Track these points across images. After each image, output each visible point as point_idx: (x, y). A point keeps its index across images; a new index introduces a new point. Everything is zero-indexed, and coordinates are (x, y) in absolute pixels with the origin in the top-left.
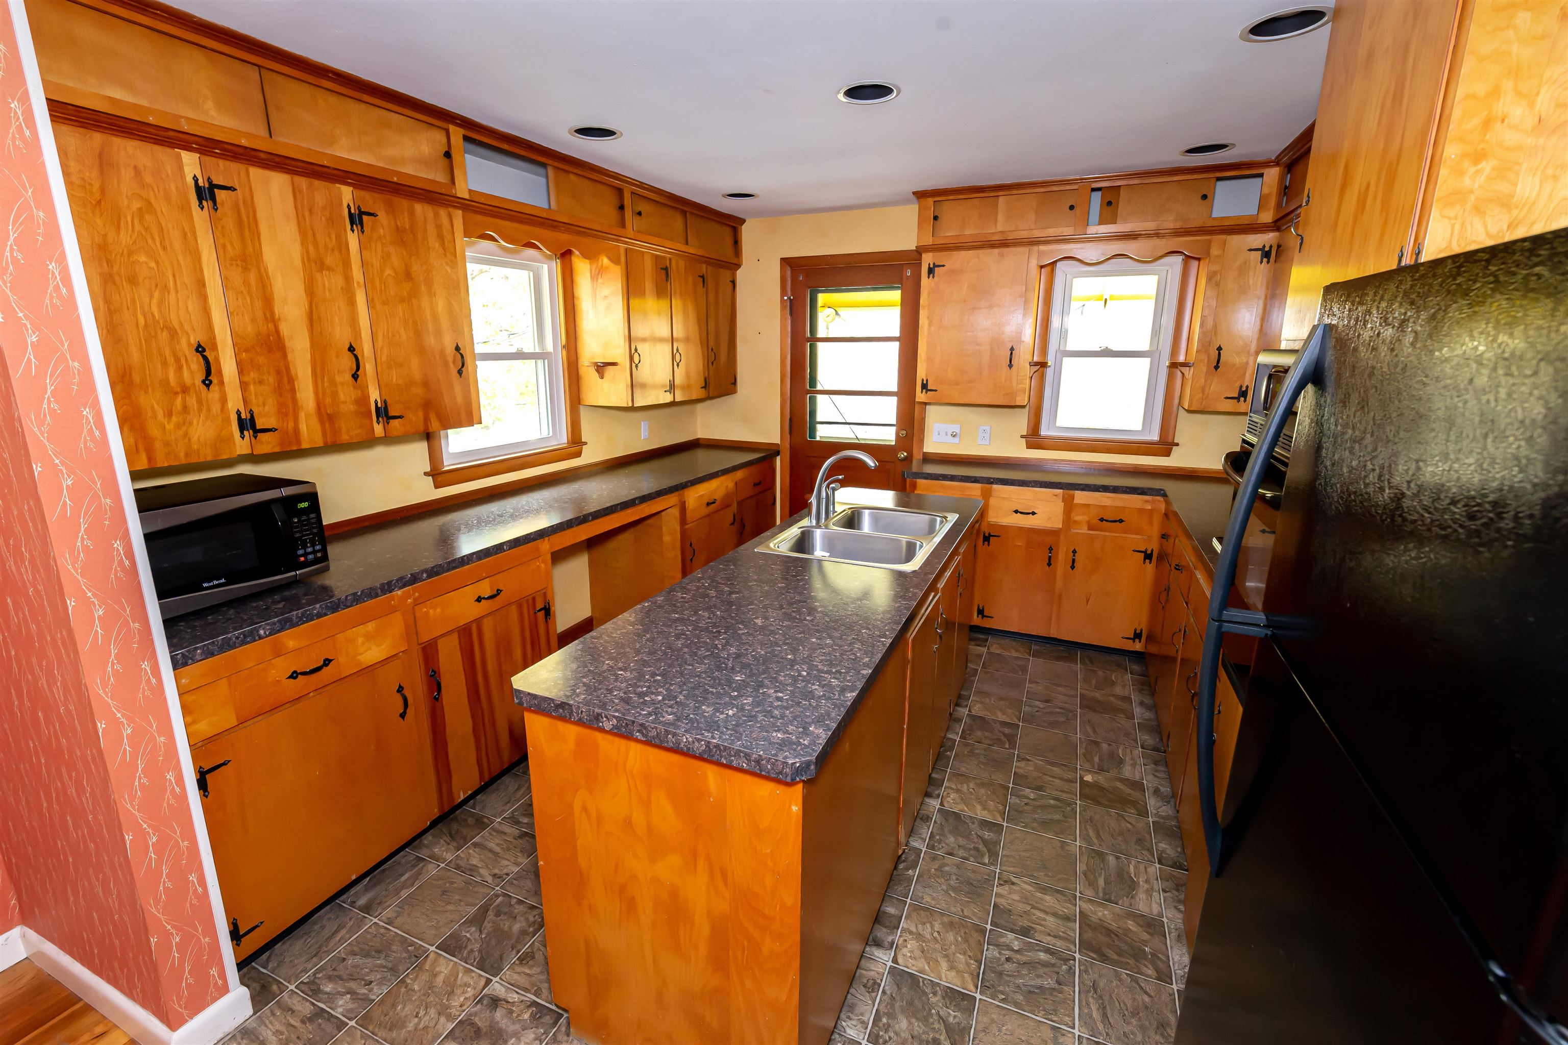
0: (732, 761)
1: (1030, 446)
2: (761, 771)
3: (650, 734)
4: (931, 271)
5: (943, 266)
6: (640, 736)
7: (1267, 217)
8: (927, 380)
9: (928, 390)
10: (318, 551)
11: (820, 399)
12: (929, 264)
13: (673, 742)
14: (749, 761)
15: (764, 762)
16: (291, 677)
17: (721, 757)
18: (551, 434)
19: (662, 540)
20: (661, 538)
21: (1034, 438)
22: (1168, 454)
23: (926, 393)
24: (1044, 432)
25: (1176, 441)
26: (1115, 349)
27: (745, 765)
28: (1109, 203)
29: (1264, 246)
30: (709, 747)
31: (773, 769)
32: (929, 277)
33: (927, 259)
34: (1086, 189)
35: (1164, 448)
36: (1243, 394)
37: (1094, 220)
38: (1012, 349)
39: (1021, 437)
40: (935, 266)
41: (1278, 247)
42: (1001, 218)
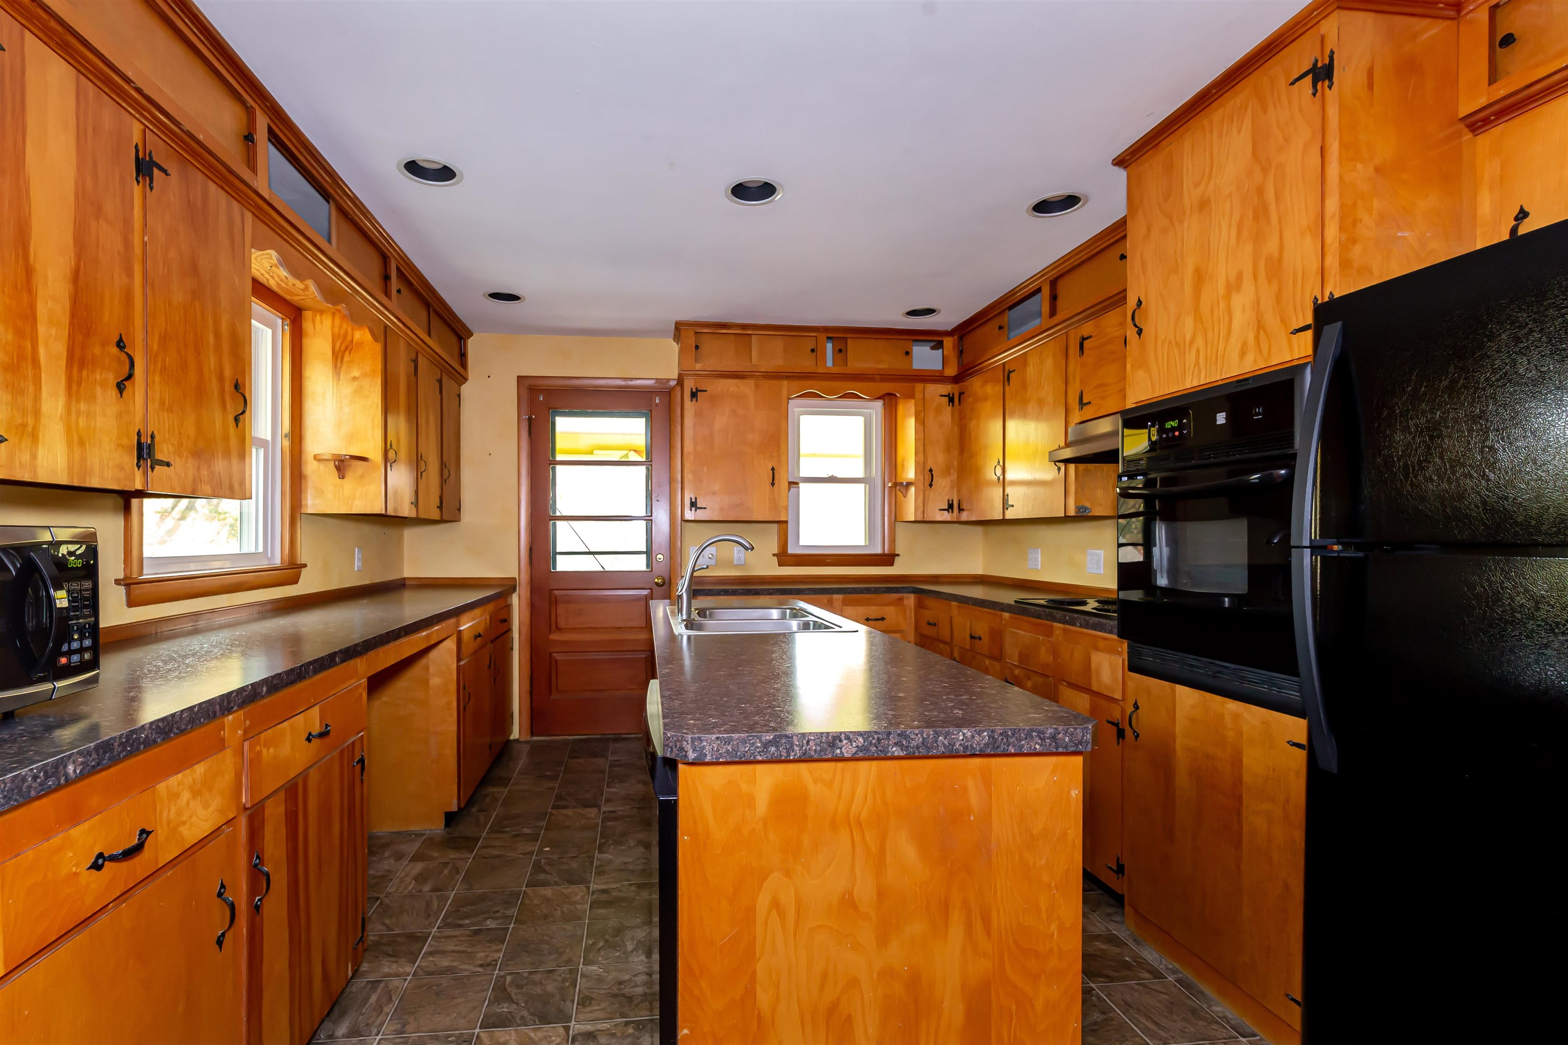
0: (1023, 746)
1: (781, 564)
2: (1057, 749)
3: (914, 743)
4: (694, 395)
5: (706, 391)
6: (896, 751)
7: (951, 371)
8: (696, 499)
9: (697, 508)
10: (87, 649)
12: (692, 389)
13: (944, 745)
14: (1043, 739)
15: (1061, 735)
16: (96, 866)
17: (1009, 745)
18: (261, 550)
19: (428, 684)
20: (426, 682)
21: (784, 558)
22: (891, 564)
23: (696, 510)
24: (791, 550)
25: (896, 553)
26: (840, 476)
27: (1038, 747)
28: (840, 351)
29: (949, 394)
30: (993, 737)
31: (1071, 741)
32: (692, 401)
33: (689, 384)
34: (822, 337)
35: (888, 559)
36: (951, 507)
37: (829, 363)
38: (773, 469)
39: (774, 555)
40: (698, 390)
41: (961, 394)
42: (754, 353)
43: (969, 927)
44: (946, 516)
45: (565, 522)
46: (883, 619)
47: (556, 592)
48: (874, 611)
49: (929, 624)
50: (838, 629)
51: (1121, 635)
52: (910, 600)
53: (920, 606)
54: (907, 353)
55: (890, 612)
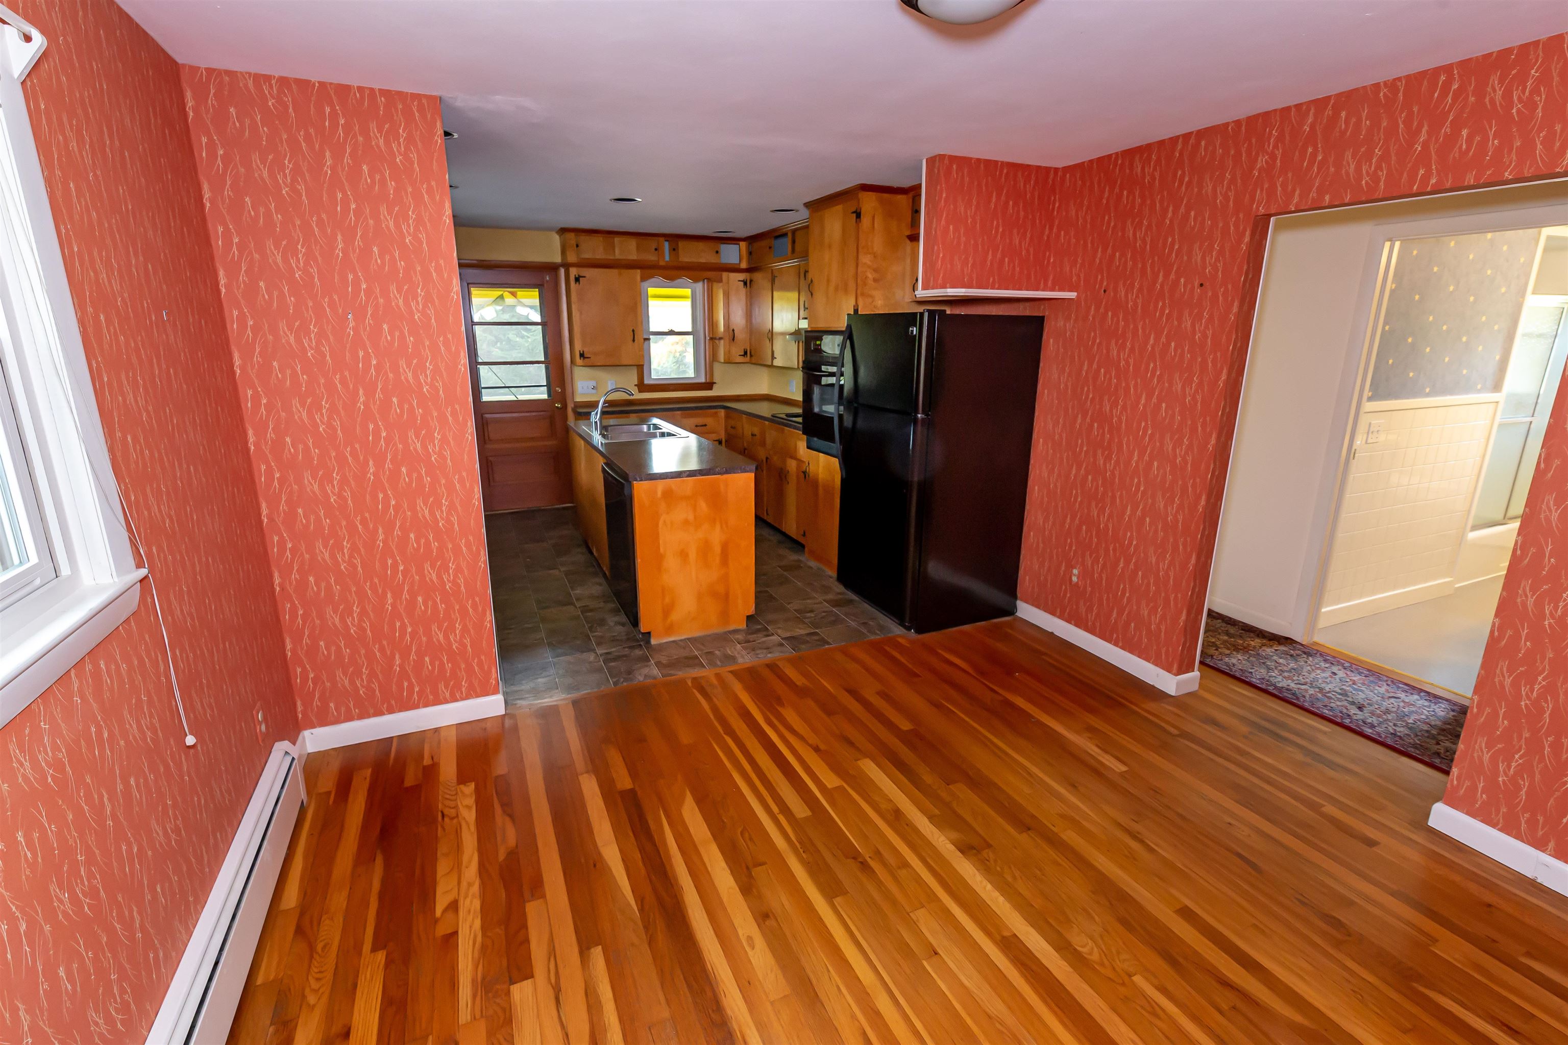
1: (640, 391)
4: (577, 280)
5: (585, 277)
7: (745, 264)
8: (583, 351)
9: (584, 358)
11: (481, 367)
12: (575, 275)
14: (743, 467)
15: (747, 466)
21: (642, 387)
22: (710, 388)
24: (646, 382)
25: (714, 381)
26: (676, 330)
28: (674, 249)
29: (744, 279)
31: (751, 468)
32: (576, 284)
33: (574, 272)
34: (662, 239)
35: (709, 386)
36: (746, 353)
37: (667, 258)
38: (633, 331)
39: (635, 385)
40: (580, 276)
41: (751, 281)
42: (617, 251)
43: (722, 527)
44: (741, 359)
45: (486, 367)
46: (706, 425)
47: (487, 416)
48: (700, 421)
49: (732, 427)
50: (679, 436)
51: (804, 433)
52: (722, 413)
53: (727, 417)
54: (717, 252)
55: (709, 421)
